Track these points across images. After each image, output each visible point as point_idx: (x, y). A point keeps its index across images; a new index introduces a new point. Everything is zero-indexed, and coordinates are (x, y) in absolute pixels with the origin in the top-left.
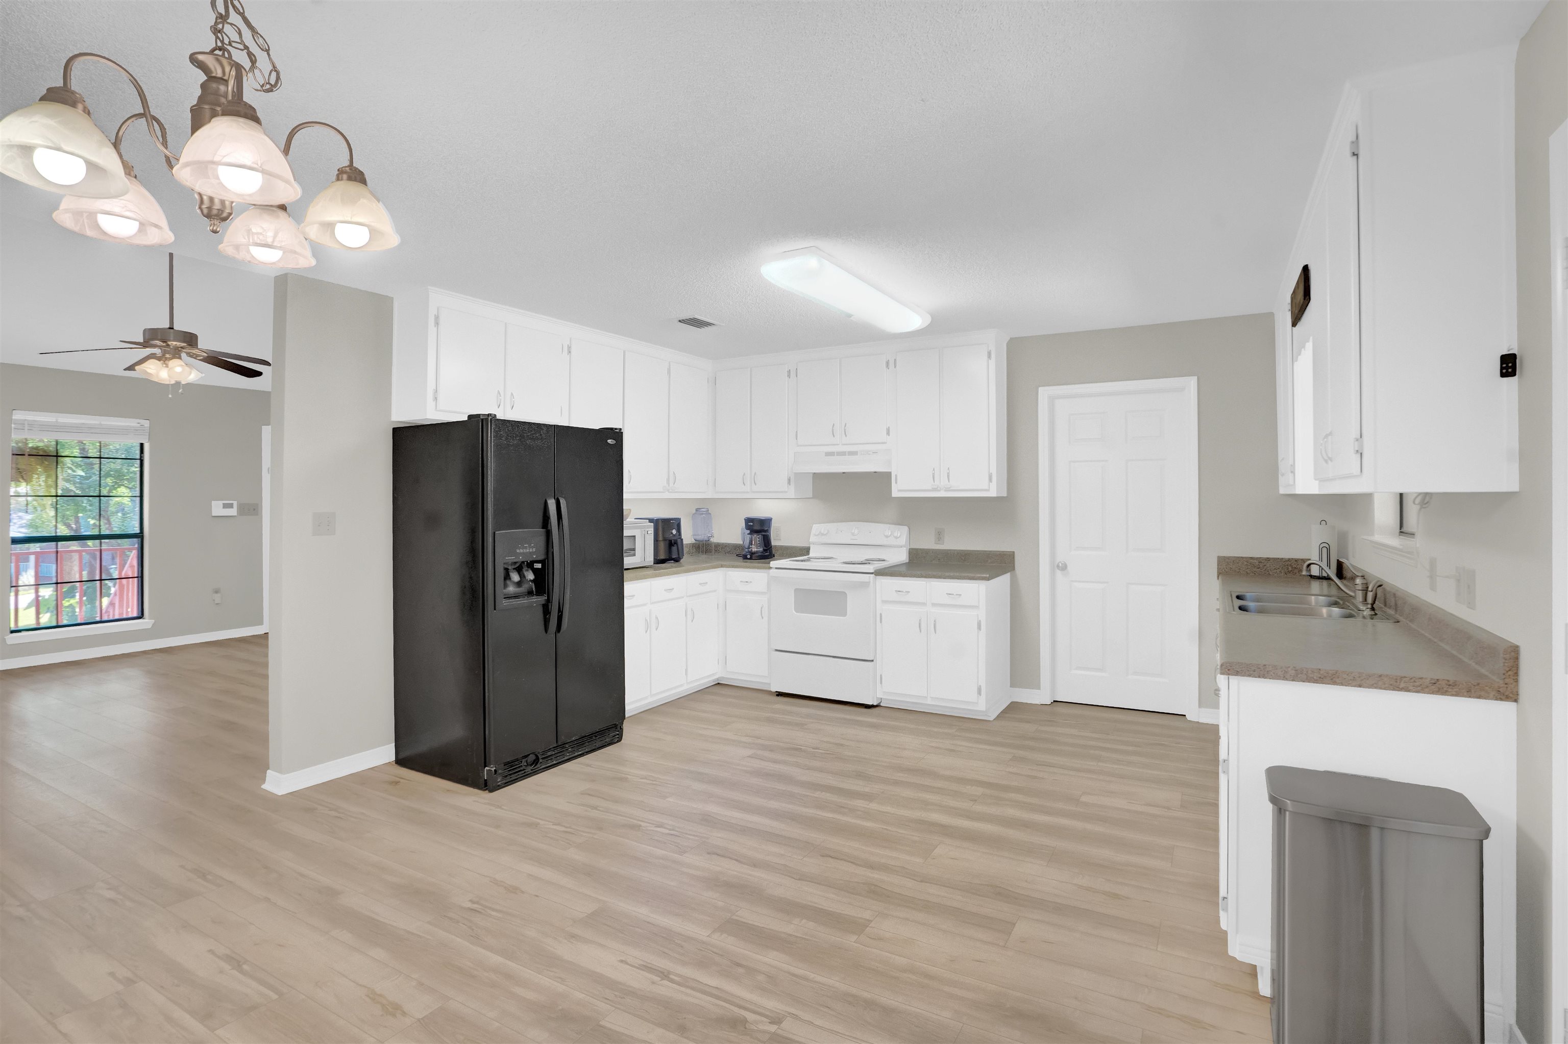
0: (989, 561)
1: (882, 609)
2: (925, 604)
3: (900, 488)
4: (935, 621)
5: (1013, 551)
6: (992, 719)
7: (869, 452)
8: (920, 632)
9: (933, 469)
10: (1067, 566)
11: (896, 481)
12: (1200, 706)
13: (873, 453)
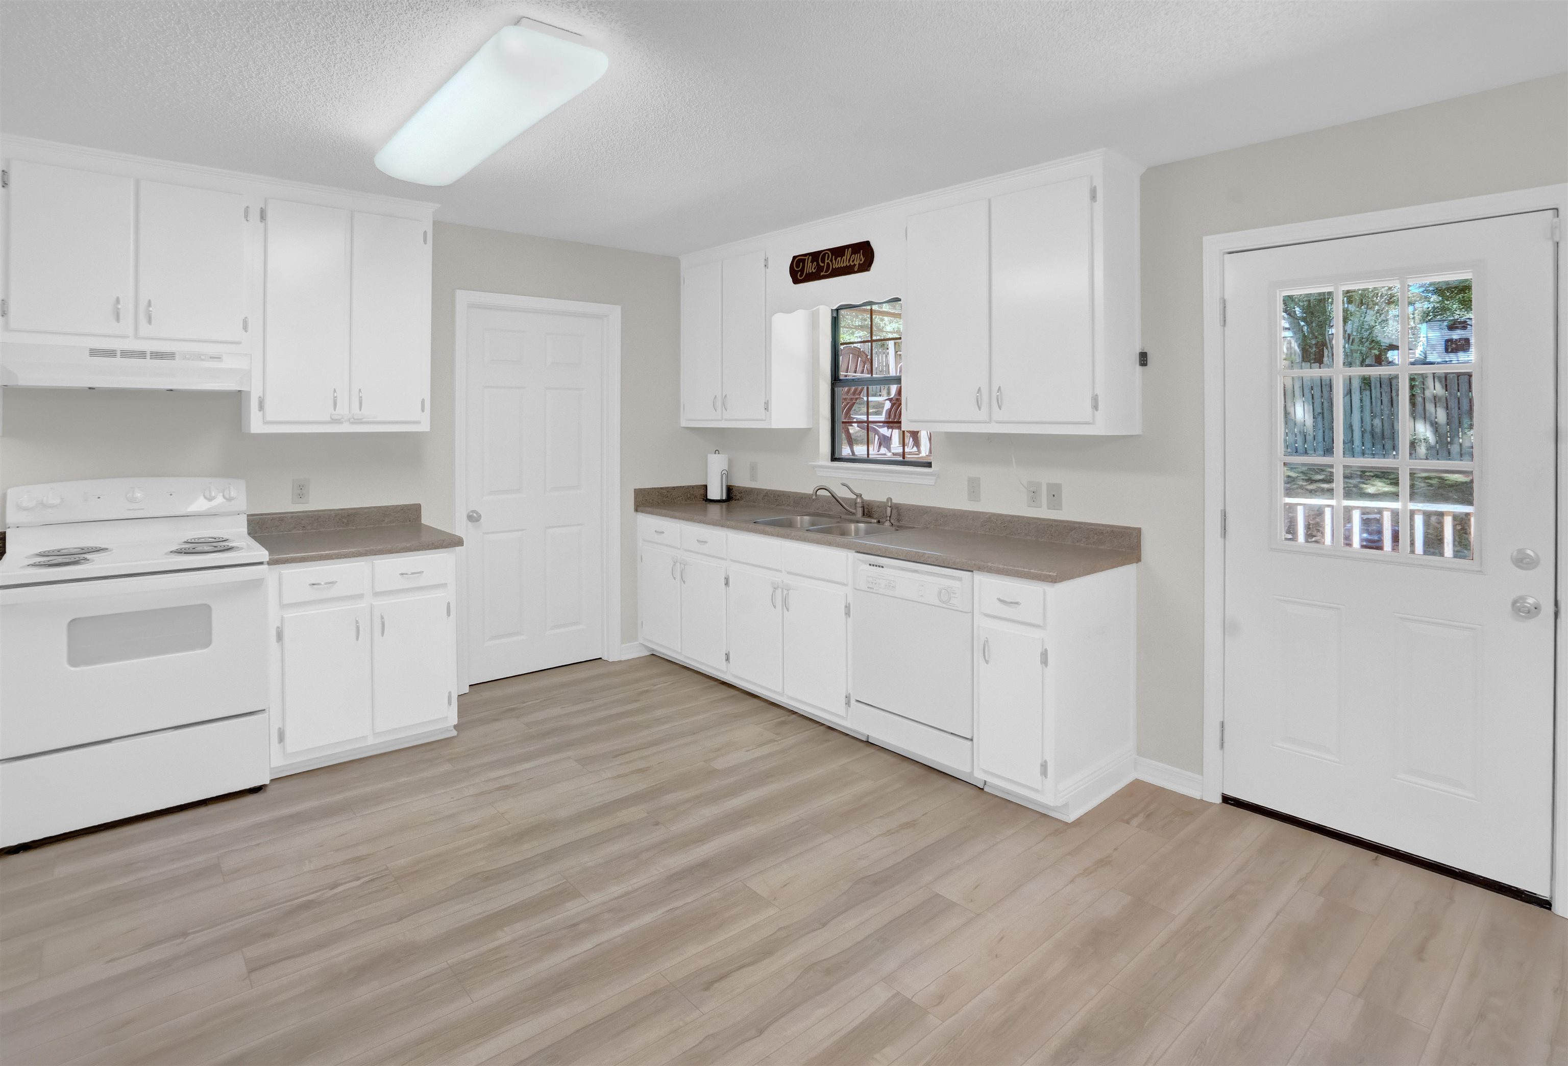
0: (383, 521)
1: (282, 619)
2: (361, 596)
3: (268, 419)
4: (382, 618)
5: (420, 505)
6: (455, 733)
7: (202, 357)
8: (357, 639)
9: (335, 391)
10: (480, 516)
11: (261, 407)
12: (622, 643)
13: (211, 357)
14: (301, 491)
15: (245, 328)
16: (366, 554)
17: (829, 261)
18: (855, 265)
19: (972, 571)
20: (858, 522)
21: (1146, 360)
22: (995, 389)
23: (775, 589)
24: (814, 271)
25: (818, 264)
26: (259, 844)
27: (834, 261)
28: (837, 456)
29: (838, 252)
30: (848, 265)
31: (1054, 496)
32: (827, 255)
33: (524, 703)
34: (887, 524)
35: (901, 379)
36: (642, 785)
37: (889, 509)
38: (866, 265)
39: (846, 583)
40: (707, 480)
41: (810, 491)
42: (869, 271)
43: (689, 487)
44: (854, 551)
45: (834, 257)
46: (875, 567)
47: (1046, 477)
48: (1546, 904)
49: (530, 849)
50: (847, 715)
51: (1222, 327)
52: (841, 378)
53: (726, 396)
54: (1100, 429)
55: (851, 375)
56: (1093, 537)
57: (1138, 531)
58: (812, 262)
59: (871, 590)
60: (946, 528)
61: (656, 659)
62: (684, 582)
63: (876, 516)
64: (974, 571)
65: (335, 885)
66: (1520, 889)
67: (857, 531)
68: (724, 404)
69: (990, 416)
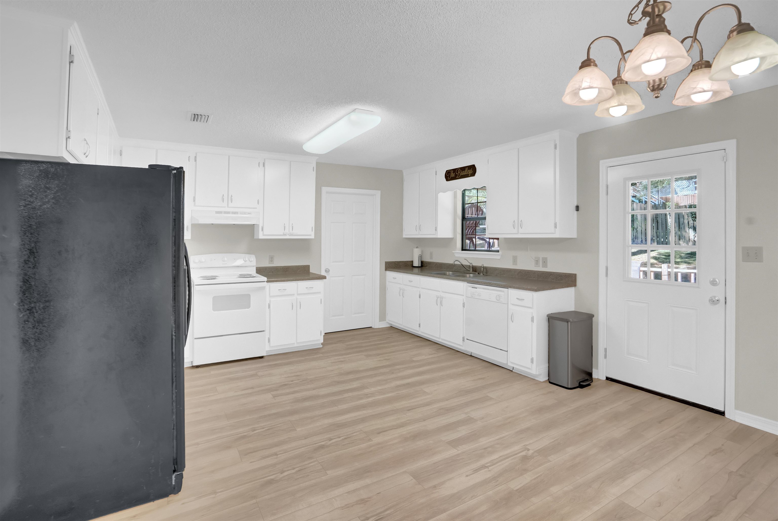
0: (298, 271)
1: (270, 301)
2: (294, 295)
3: (265, 234)
4: (300, 303)
5: (309, 265)
6: (321, 346)
7: (246, 213)
8: (292, 309)
9: (285, 224)
10: (330, 270)
11: (262, 230)
12: (379, 322)
13: (248, 213)
14: (271, 259)
15: (258, 203)
16: (295, 280)
17: (459, 172)
18: (469, 174)
19: (508, 288)
20: (471, 274)
21: (578, 209)
22: (520, 221)
23: (438, 298)
24: (454, 176)
25: (455, 173)
26: (267, 370)
27: (461, 172)
28: (464, 249)
29: (463, 169)
30: (467, 174)
31: (544, 262)
32: (459, 170)
33: (345, 339)
34: (482, 274)
35: (486, 218)
36: (388, 363)
37: (482, 268)
38: (473, 174)
39: (463, 295)
40: (413, 258)
41: (451, 262)
42: (474, 176)
43: (406, 261)
44: (467, 282)
45: (461, 171)
46: (474, 288)
47: (541, 255)
48: (722, 413)
49: (351, 377)
50: (463, 345)
51: (607, 196)
52: (466, 217)
53: (420, 225)
54: (557, 235)
55: (470, 216)
56: (559, 278)
57: (575, 275)
58: (453, 173)
59: (472, 297)
60: (504, 276)
61: (392, 328)
62: (404, 297)
63: (478, 271)
64: (509, 288)
65: (292, 381)
66: (713, 408)
67: (470, 277)
68: (420, 228)
69: (518, 232)
